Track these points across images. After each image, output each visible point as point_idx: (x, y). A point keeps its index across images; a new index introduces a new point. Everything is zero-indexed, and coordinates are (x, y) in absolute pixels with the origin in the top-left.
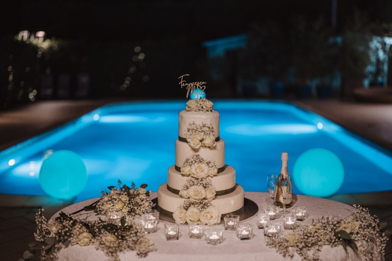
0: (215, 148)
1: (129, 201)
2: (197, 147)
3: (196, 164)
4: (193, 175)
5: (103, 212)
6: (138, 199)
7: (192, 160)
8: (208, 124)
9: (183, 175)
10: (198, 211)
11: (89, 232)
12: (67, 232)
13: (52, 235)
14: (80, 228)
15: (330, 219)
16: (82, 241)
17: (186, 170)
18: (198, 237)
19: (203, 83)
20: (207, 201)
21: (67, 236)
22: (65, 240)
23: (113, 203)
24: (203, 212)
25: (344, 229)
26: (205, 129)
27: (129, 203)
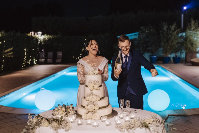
0: (99, 90)
1: (65, 110)
2: (92, 89)
3: (91, 96)
4: (90, 100)
5: (54, 115)
6: (69, 110)
7: (90, 94)
8: (96, 80)
9: (86, 100)
10: (91, 115)
11: (48, 122)
12: (39, 122)
13: (34, 123)
14: (44, 120)
15: (140, 118)
16: (45, 125)
17: (87, 98)
18: (90, 124)
19: (95, 64)
20: (95, 111)
21: (40, 123)
22: (39, 125)
23: (59, 111)
24: (93, 115)
25: (146, 122)
26: (95, 82)
27: (65, 111)
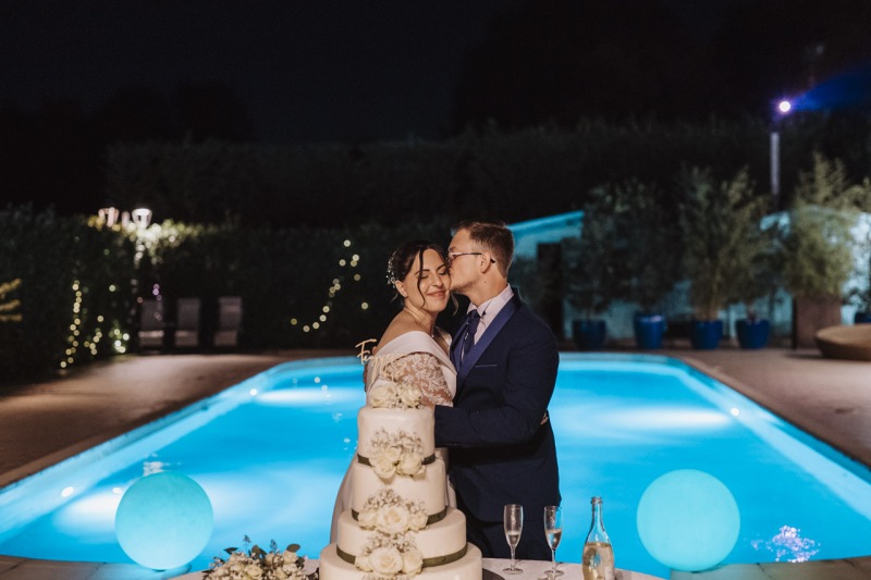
0: (423, 477)
1: (263, 575)
2: (388, 475)
3: (386, 506)
4: (380, 528)
6: (280, 573)
7: (379, 499)
8: (410, 432)
9: (363, 528)
17: (367, 518)
26: (405, 442)
